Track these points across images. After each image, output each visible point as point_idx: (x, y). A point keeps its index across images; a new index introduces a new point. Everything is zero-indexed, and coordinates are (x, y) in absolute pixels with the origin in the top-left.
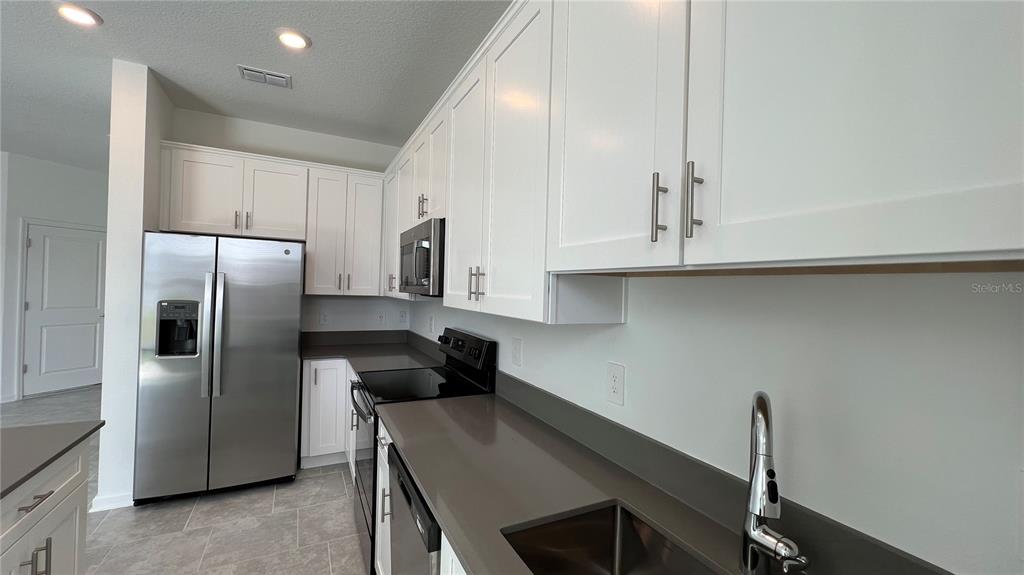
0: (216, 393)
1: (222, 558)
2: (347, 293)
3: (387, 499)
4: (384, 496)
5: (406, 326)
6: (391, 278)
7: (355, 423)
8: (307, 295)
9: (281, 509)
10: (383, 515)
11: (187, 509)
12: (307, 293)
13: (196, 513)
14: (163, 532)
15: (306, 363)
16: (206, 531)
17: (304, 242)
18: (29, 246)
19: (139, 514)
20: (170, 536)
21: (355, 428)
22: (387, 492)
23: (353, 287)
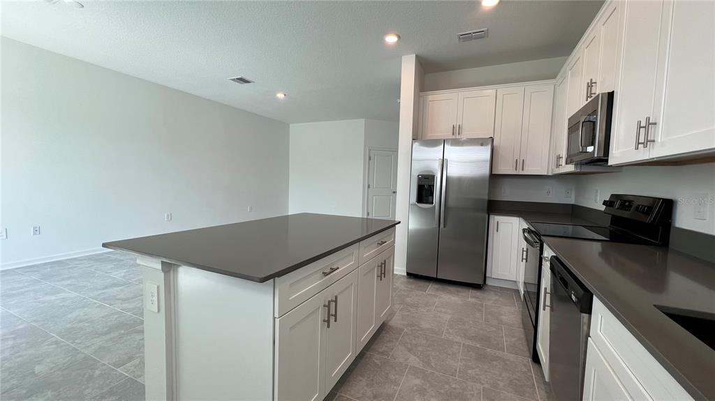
0: (442, 226)
1: (443, 310)
2: (521, 173)
3: (548, 296)
4: (546, 293)
5: (571, 201)
6: (559, 158)
7: (525, 257)
8: (494, 175)
9: (474, 300)
10: (545, 306)
11: (427, 284)
12: (493, 173)
13: (431, 288)
14: (418, 290)
15: (491, 217)
16: (436, 296)
17: (492, 139)
18: (370, 159)
19: (409, 280)
20: (421, 292)
21: (524, 261)
22: (549, 291)
23: (525, 168)
